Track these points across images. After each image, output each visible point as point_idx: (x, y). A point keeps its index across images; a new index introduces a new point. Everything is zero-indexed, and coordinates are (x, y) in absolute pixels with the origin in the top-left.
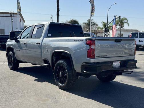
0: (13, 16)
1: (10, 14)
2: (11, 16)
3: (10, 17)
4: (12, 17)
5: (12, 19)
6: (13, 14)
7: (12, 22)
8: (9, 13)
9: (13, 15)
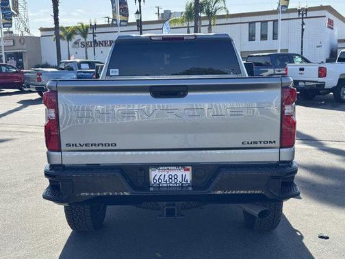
0: (305, 16)
1: (299, 11)
2: (301, 16)
3: (299, 18)
4: (303, 18)
5: (303, 24)
6: (306, 10)
7: (303, 30)
8: (296, 9)
9: (306, 13)
